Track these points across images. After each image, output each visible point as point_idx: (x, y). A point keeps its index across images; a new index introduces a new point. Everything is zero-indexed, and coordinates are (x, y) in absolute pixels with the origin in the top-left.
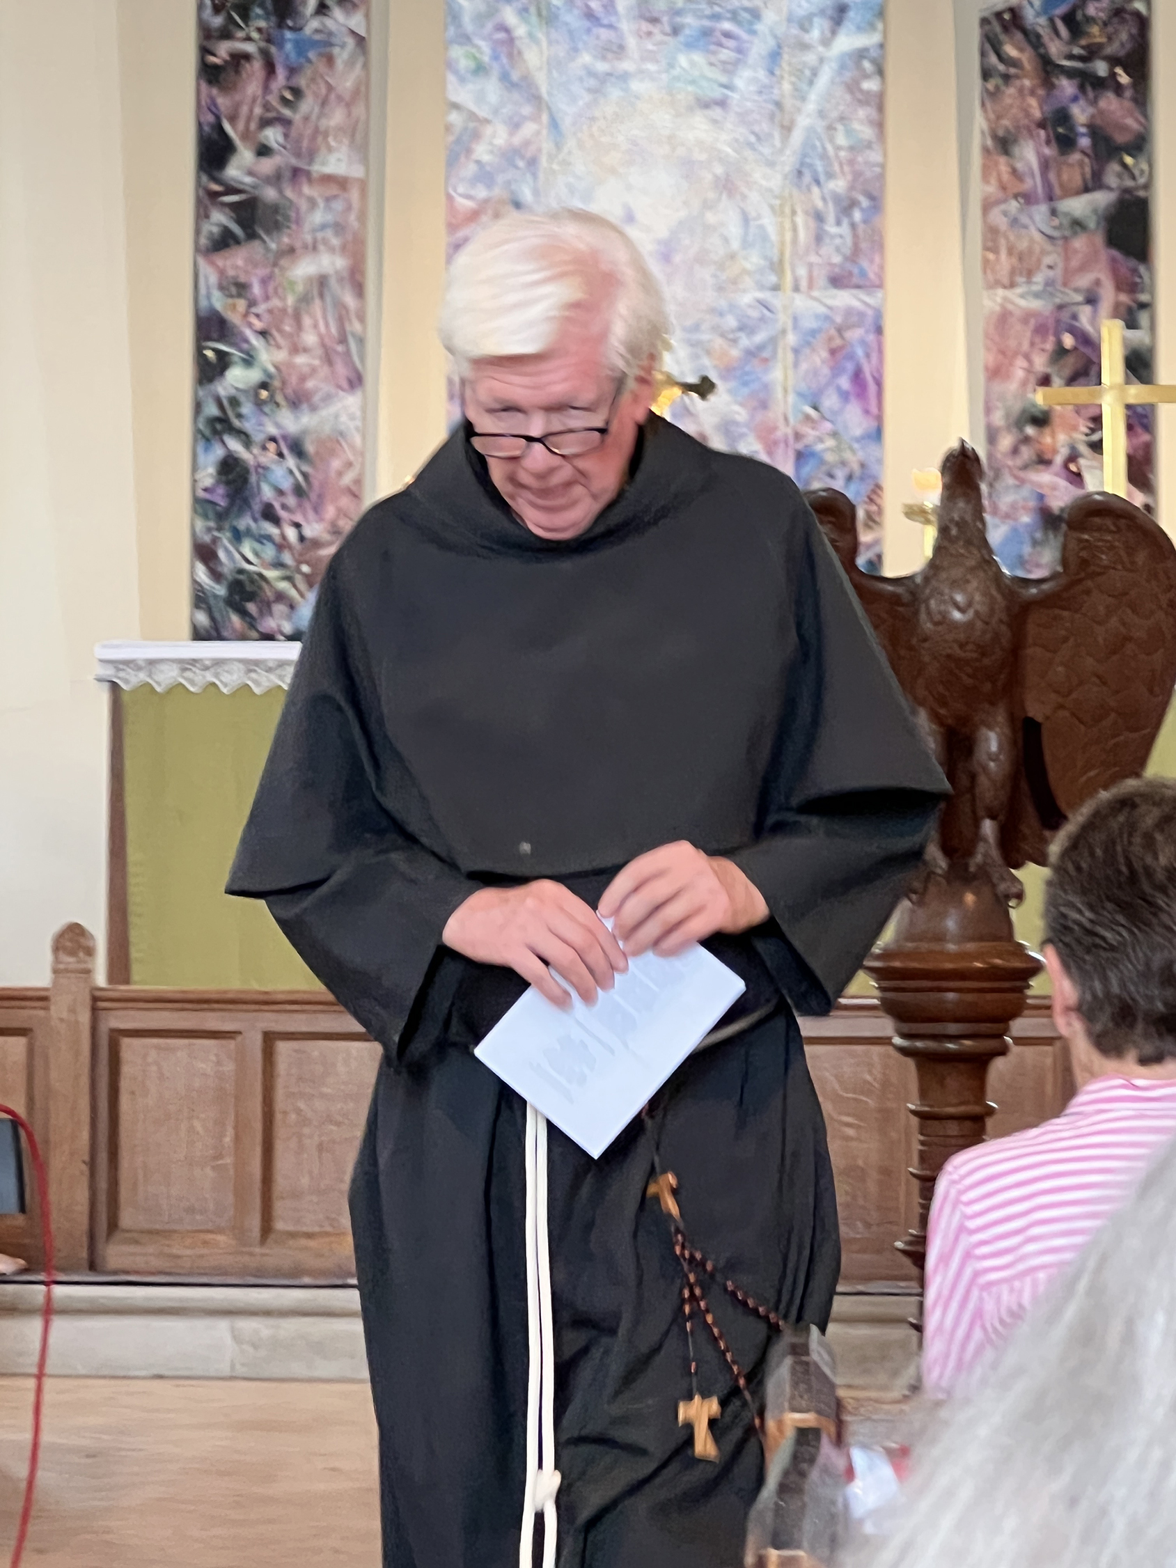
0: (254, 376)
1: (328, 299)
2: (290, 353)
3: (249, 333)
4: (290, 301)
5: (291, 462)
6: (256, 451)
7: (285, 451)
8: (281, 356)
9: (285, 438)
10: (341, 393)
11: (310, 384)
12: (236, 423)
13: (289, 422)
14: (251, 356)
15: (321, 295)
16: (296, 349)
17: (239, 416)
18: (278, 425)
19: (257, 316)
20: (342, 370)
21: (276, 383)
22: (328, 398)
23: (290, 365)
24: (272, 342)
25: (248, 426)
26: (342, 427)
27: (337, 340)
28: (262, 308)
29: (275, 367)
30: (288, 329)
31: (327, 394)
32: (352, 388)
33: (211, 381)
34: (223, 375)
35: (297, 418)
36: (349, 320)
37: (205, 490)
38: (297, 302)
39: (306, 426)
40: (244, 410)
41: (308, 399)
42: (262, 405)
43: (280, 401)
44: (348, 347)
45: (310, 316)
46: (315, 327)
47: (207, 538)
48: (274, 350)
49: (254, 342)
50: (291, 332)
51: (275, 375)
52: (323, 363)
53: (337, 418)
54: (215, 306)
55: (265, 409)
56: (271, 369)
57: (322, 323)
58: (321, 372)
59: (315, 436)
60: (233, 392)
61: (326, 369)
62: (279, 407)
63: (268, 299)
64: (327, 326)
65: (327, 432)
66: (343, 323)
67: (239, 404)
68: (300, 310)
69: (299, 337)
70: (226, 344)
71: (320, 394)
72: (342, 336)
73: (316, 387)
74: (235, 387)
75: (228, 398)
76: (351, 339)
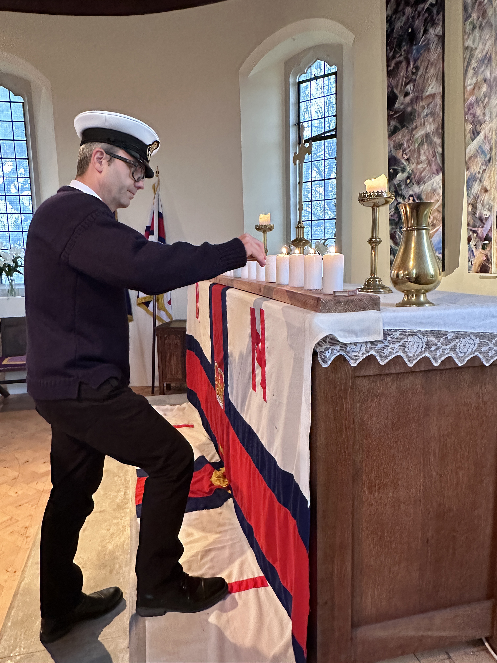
0: (406, 174)
1: (429, 141)
2: (417, 165)
3: (403, 161)
4: (416, 146)
6: (406, 200)
7: (417, 200)
8: (413, 166)
9: (415, 194)
10: (434, 175)
11: (423, 174)
12: (400, 192)
13: (417, 189)
14: (404, 169)
15: (426, 141)
16: (418, 163)
17: (401, 190)
18: (413, 191)
19: (406, 154)
20: (434, 167)
21: (413, 176)
22: (430, 178)
23: (417, 169)
24: (411, 162)
25: (404, 192)
26: (435, 188)
27: (432, 156)
28: (407, 151)
29: (411, 170)
30: (416, 156)
31: (429, 177)
32: (438, 173)
33: (392, 180)
34: (396, 177)
35: (419, 187)
36: (436, 147)
37: (392, 216)
38: (419, 145)
39: (422, 190)
40: (403, 187)
41: (423, 180)
42: (408, 185)
43: (413, 182)
44: (436, 158)
45: (423, 149)
46: (425, 153)
47: (392, 232)
48: (411, 164)
49: (405, 163)
50: (417, 157)
51: (412, 173)
52: (427, 166)
53: (433, 185)
54: (394, 154)
55: (409, 186)
56: (411, 172)
57: (427, 151)
58: (427, 169)
59: (425, 192)
60: (399, 182)
61: (429, 168)
62: (413, 184)
63: (409, 147)
64: (429, 152)
65: (429, 191)
66: (434, 150)
67: (401, 186)
68: (420, 148)
69: (419, 158)
70: (397, 166)
71: (427, 177)
72: (434, 154)
73: (425, 175)
74: (400, 180)
75: (397, 184)
76: (437, 154)
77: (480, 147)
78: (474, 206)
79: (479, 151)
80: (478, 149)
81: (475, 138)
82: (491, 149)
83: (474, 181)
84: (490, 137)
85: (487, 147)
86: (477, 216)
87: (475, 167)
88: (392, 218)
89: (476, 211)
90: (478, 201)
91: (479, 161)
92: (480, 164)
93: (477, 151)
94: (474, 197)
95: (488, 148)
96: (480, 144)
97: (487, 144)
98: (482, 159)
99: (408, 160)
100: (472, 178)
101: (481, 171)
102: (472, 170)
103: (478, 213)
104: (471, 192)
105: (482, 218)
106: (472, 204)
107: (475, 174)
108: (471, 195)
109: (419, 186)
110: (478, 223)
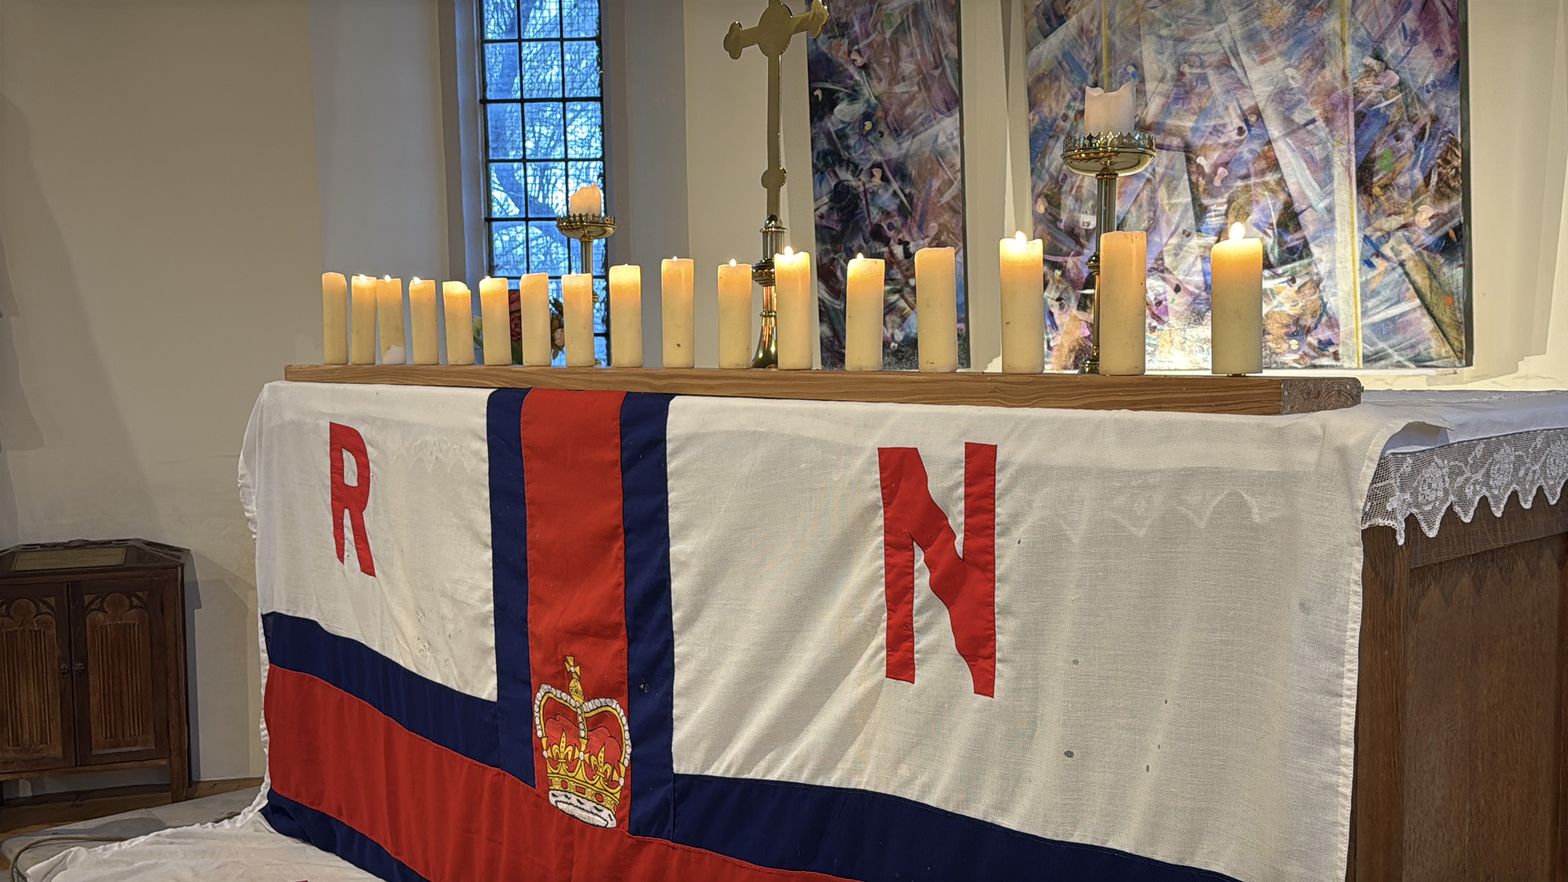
0: (859, 108)
1: (923, 26)
2: (890, 84)
3: (851, 69)
4: (888, 35)
5: (895, 185)
6: (863, 177)
7: (891, 177)
8: (881, 87)
9: (888, 162)
10: (939, 116)
11: (909, 111)
12: (845, 155)
13: (892, 149)
14: (856, 91)
15: (916, 25)
16: (895, 79)
17: (848, 148)
18: (881, 152)
19: (859, 51)
20: (938, 94)
21: (880, 114)
22: (927, 122)
23: (891, 95)
24: (873, 75)
25: (855, 156)
26: (942, 148)
27: (933, 65)
28: (861, 45)
29: (876, 98)
30: (887, 60)
31: (926, 118)
32: (949, 110)
33: (821, 119)
34: (831, 111)
35: (900, 144)
36: (944, 44)
37: (822, 217)
38: (894, 33)
39: (908, 151)
40: (852, 142)
41: (908, 125)
42: (866, 136)
43: (883, 130)
44: (944, 70)
45: (907, 45)
46: (912, 55)
47: (825, 260)
48: (875, 82)
49: (857, 77)
50: (890, 64)
51: (877, 105)
52: (920, 89)
53: (936, 140)
54: (824, 48)
55: (869, 138)
56: (873, 100)
57: (918, 51)
58: (920, 97)
59: (916, 159)
60: (841, 126)
61: (924, 94)
62: (882, 135)
63: (868, 35)
64: (923, 54)
65: (927, 154)
66: (938, 49)
67: (846, 137)
68: (897, 40)
69: (897, 66)
70: (833, 83)
71: (920, 119)
72: (938, 61)
73: (915, 113)
74: (843, 122)
75: (836, 132)
76: (946, 62)
77: (1066, 55)
78: (1054, 202)
79: (1064, 63)
80: (1060, 57)
81: (1053, 29)
82: (1097, 61)
83: (1050, 137)
84: (1095, 32)
85: (1086, 56)
86: (1062, 226)
87: (1054, 105)
88: (824, 222)
89: (1059, 214)
90: (1065, 188)
91: (1064, 88)
92: (1068, 97)
93: (1060, 63)
94: (1051, 177)
95: (1089, 59)
96: (1067, 47)
97: (1086, 49)
98: (1073, 82)
99: (865, 67)
100: (1044, 130)
101: (1071, 114)
102: (1046, 110)
103: (1064, 216)
104: (1043, 165)
105: (1076, 231)
106: (1047, 196)
107: (1055, 120)
108: (1044, 172)
109: (900, 141)
110: (1067, 244)
